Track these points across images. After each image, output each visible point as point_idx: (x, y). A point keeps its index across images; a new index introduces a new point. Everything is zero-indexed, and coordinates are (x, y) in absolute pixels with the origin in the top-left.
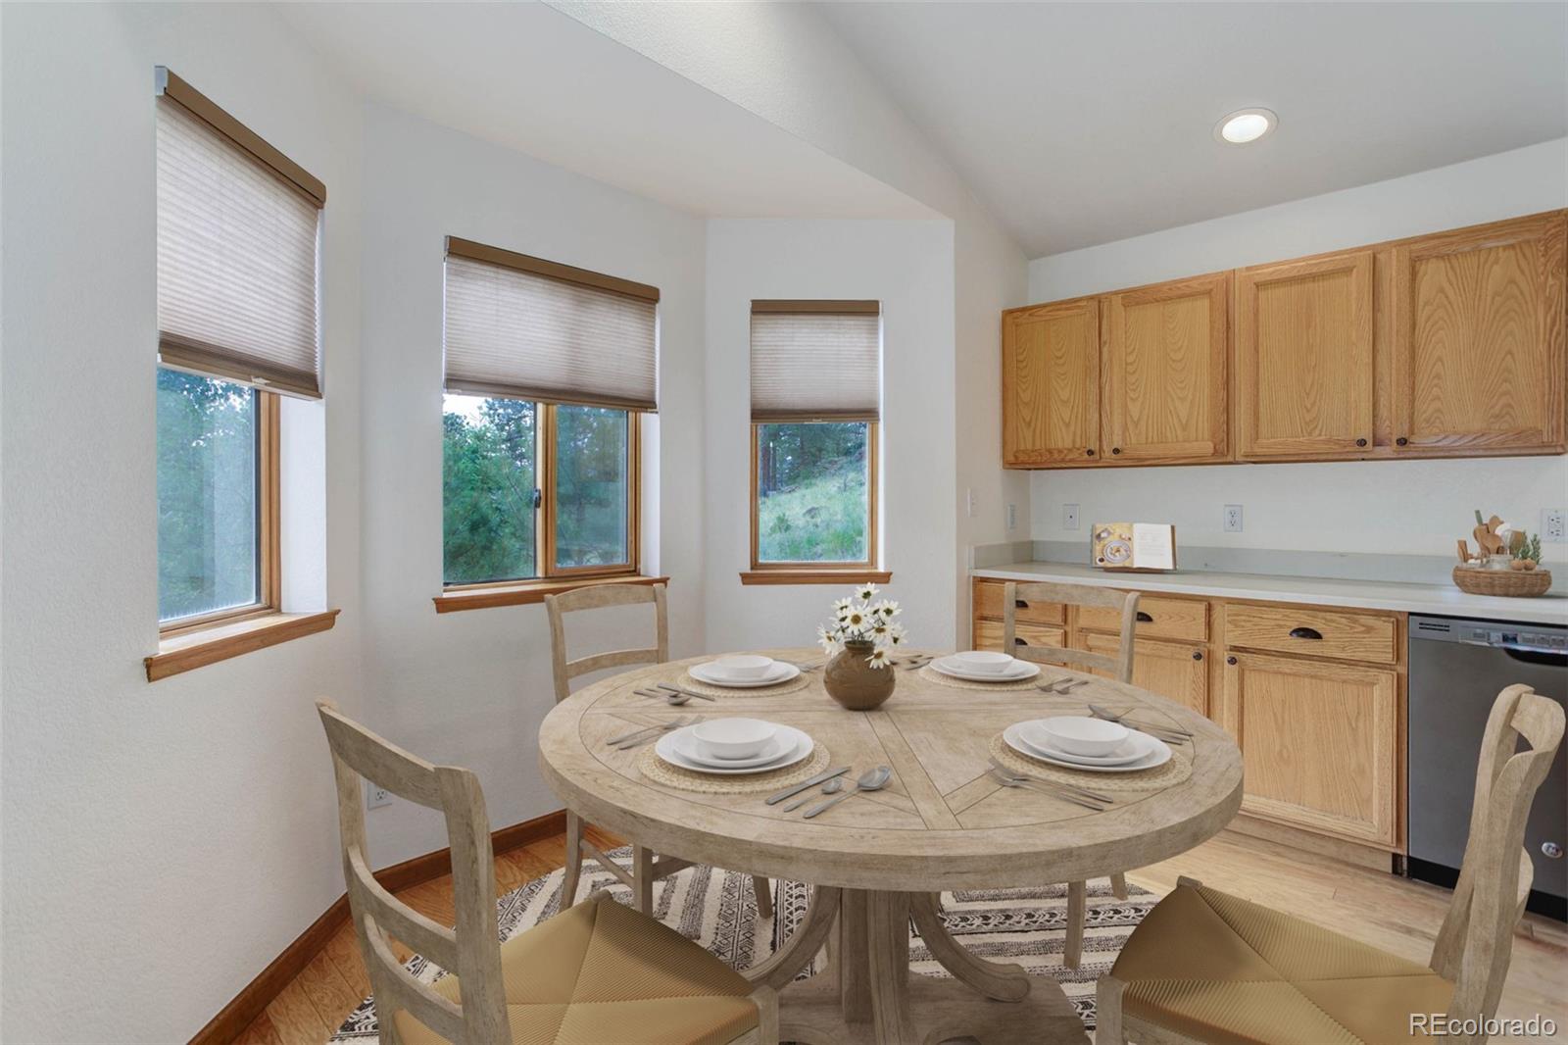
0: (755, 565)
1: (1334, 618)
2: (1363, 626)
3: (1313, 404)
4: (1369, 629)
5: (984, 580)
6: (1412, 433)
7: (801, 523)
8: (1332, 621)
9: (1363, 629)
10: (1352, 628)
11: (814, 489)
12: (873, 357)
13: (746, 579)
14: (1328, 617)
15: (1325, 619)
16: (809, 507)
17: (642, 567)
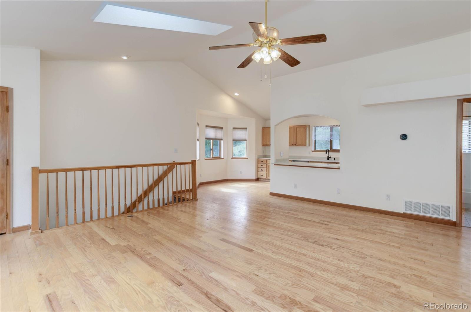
0: (233, 157)
5: (259, 159)
7: (237, 154)
11: (241, 146)
12: (246, 134)
13: (232, 158)
16: (239, 150)
17: (221, 157)
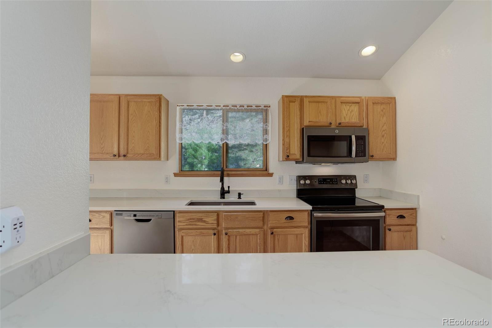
1: (95, 214)
2: (102, 216)
3: (103, 142)
4: (104, 217)
6: (128, 153)
8: (94, 215)
9: (102, 217)
10: (99, 217)
14: (93, 214)
15: (92, 215)
